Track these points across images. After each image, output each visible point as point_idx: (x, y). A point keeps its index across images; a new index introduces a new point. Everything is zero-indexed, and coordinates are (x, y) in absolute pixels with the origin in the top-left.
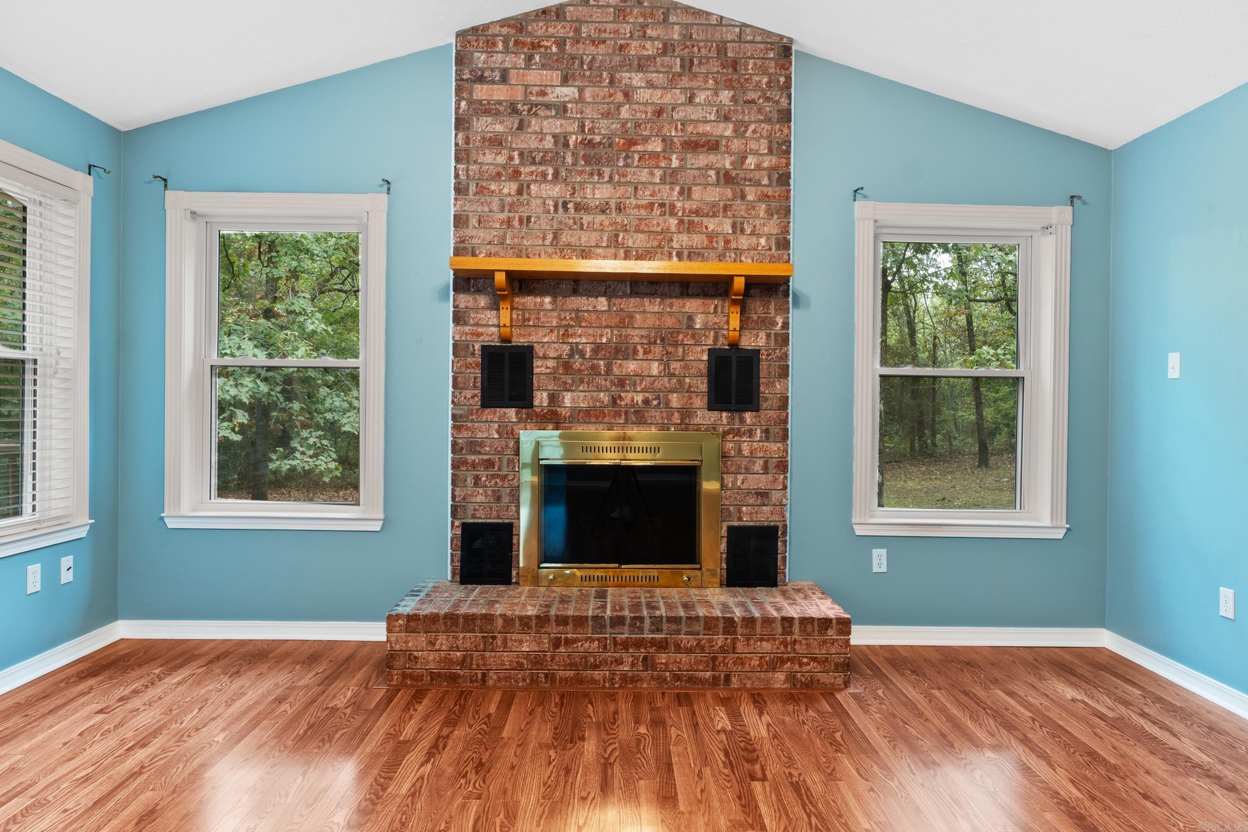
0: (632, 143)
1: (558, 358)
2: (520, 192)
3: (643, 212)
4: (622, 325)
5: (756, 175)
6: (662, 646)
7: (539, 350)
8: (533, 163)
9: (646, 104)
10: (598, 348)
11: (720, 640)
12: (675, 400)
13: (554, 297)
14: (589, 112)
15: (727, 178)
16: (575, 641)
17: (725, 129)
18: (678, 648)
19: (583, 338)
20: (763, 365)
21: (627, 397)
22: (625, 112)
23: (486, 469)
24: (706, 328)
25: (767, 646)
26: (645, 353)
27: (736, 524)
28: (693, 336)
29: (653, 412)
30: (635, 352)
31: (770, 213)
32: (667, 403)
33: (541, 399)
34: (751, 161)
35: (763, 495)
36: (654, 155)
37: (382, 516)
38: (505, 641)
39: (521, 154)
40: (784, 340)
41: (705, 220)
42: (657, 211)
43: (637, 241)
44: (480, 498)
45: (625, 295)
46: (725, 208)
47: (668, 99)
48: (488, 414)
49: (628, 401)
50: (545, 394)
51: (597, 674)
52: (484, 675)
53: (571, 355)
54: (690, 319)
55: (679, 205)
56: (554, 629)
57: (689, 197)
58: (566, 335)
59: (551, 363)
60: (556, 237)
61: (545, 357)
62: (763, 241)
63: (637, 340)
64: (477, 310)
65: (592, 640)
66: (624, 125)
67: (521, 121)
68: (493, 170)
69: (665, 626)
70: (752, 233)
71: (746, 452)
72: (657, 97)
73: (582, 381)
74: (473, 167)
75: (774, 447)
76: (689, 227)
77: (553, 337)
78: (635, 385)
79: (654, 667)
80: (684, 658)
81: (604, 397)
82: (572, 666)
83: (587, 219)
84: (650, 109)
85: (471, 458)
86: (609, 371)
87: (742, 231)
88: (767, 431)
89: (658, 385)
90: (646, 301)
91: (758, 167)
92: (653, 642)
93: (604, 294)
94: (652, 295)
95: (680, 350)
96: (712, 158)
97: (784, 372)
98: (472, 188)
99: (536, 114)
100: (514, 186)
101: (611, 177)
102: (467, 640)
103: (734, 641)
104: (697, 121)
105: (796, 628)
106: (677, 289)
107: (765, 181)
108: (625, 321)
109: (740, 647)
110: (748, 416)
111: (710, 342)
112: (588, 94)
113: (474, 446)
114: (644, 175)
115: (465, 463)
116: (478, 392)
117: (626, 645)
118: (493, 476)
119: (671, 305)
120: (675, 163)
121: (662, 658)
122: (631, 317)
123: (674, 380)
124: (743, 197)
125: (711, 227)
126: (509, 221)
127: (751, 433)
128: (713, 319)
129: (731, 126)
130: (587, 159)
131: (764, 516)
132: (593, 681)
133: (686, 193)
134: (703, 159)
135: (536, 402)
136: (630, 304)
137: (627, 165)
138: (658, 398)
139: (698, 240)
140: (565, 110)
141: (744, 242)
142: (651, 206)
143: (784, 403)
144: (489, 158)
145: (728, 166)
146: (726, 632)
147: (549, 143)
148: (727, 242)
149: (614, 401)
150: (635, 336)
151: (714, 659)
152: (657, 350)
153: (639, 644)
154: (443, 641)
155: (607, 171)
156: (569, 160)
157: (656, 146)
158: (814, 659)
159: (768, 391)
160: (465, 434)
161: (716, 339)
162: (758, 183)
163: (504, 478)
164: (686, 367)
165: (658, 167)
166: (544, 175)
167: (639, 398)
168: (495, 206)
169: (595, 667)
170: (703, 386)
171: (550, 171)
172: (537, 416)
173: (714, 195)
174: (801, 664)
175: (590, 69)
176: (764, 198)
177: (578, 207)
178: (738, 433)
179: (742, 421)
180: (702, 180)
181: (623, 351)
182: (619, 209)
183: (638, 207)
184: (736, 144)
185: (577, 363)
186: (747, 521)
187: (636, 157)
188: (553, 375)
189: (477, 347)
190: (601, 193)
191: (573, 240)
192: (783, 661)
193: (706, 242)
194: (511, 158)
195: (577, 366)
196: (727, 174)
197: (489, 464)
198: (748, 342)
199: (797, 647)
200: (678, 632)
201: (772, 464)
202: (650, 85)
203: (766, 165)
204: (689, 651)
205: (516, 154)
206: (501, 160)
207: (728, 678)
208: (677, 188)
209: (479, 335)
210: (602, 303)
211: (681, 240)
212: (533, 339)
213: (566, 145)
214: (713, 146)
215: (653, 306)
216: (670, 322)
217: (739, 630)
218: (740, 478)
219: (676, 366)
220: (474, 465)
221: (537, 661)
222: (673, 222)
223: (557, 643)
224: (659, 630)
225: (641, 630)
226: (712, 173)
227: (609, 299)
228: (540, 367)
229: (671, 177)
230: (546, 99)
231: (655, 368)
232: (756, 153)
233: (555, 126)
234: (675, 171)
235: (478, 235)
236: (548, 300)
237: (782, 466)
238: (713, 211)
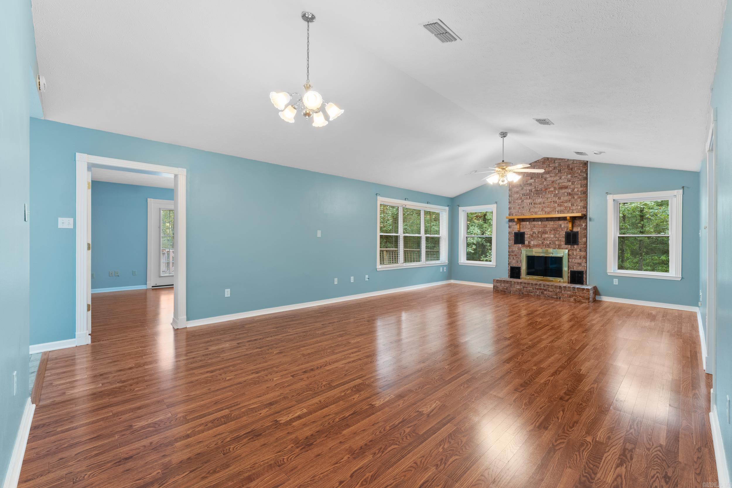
0: (547, 189)
1: (530, 234)
2: (522, 202)
3: (549, 203)
4: (544, 227)
5: (578, 193)
6: (545, 290)
7: (526, 232)
8: (525, 196)
9: (550, 181)
10: (539, 232)
11: (558, 290)
12: (557, 243)
13: (529, 222)
14: (537, 184)
15: (569, 194)
16: (528, 287)
17: (569, 183)
18: (549, 291)
19: (535, 230)
20: (579, 235)
21: (546, 242)
22: (545, 183)
23: (515, 256)
24: (564, 227)
25: (569, 293)
26: (550, 233)
27: (572, 270)
28: (561, 229)
29: (552, 245)
30: (547, 233)
31: (581, 201)
32: (555, 243)
33: (526, 242)
34: (576, 190)
35: (580, 264)
36: (552, 191)
37: (495, 264)
38: (514, 286)
39: (522, 194)
40: (586, 229)
41: (564, 204)
42: (552, 203)
43: (547, 210)
44: (514, 262)
45: (545, 221)
46: (569, 201)
47: (555, 179)
48: (515, 245)
49: (546, 243)
50: (527, 242)
51: (532, 294)
52: (510, 292)
53: (533, 234)
54: (561, 225)
55: (558, 201)
56: (523, 285)
57: (560, 199)
58: (532, 229)
59: (528, 235)
60: (530, 210)
61: (527, 234)
62: (579, 207)
63: (548, 230)
64: (513, 225)
65: (531, 287)
66: (545, 186)
67: (522, 188)
68: (516, 198)
69: (546, 286)
70: (576, 206)
71: (575, 254)
72: (552, 179)
73: (535, 239)
74: (512, 198)
75: (583, 254)
76: (559, 205)
77: (529, 230)
78: (547, 239)
79: (544, 294)
80: (550, 293)
81: (540, 242)
82: (527, 292)
83: (536, 206)
84: (551, 182)
85: (512, 254)
86: (541, 237)
87: (574, 205)
88: (580, 250)
89: (553, 239)
90: (550, 222)
91: (578, 191)
92: (543, 289)
93: (540, 221)
94: (551, 221)
95: (558, 232)
96: (566, 190)
97: (586, 236)
98: (512, 202)
99: (525, 186)
100: (521, 201)
101: (542, 197)
102: (507, 285)
103: (561, 291)
104: (562, 183)
105: (576, 290)
106: (557, 219)
107: (580, 194)
108: (545, 226)
109: (563, 292)
110: (575, 246)
111: (566, 230)
112: (536, 181)
113: (513, 252)
114: (549, 196)
115: (511, 255)
116: (513, 241)
117: (538, 289)
118: (517, 258)
119: (556, 223)
120: (557, 192)
121: (545, 292)
122: (546, 225)
123: (557, 238)
124: (574, 198)
125: (566, 205)
126: (520, 208)
127: (576, 250)
128: (566, 225)
129: (571, 183)
130: (536, 194)
131: (580, 269)
132: (531, 295)
133: (559, 198)
134: (563, 191)
135: (525, 243)
136: (546, 223)
137: (545, 194)
138: (553, 242)
139: (562, 208)
140: (531, 184)
141: (574, 208)
142: (551, 202)
143: (586, 243)
144: (516, 196)
145: (570, 191)
146: (559, 289)
147: (528, 191)
148: (570, 208)
149: (543, 243)
150: (547, 229)
151: (557, 294)
152: (553, 232)
153: (540, 289)
154: (503, 285)
155: (541, 196)
156: (532, 194)
157: (552, 189)
158: (581, 296)
159: (581, 240)
160: (511, 249)
161: (567, 229)
162: (578, 194)
163: (519, 258)
164: (560, 236)
165: (553, 194)
166: (527, 198)
167: (548, 242)
168: (517, 205)
169: (531, 292)
170: (564, 239)
171: (528, 197)
172: (526, 246)
173: (566, 198)
174: (577, 297)
175: (537, 175)
176: (580, 197)
177: (534, 204)
178: (573, 250)
179: (574, 247)
180: (563, 195)
181: (545, 232)
182: (544, 203)
183: (548, 202)
184: (572, 187)
185: (534, 235)
186: (575, 269)
187: (547, 192)
188: (529, 238)
189: (513, 232)
190: (539, 200)
191: (533, 210)
192: (573, 296)
193: (564, 208)
194: (520, 195)
195: (534, 236)
196: (570, 193)
197: (516, 255)
198: (575, 230)
199: (576, 293)
200: (549, 288)
201: (582, 257)
202: (551, 176)
203: (580, 190)
204: (551, 292)
205: (521, 194)
206: (518, 196)
207: (560, 298)
208: (557, 198)
209: (514, 230)
210: (540, 223)
211: (558, 209)
212: (525, 231)
213: (532, 191)
214: (566, 187)
215: (552, 223)
216: (556, 226)
217: (563, 289)
218: (573, 260)
219: (557, 235)
220: (513, 255)
221: (520, 290)
222: (556, 205)
223: (524, 287)
224: (545, 287)
225: (541, 287)
226: (566, 193)
227: (541, 222)
228: (526, 236)
229: (556, 195)
230: (527, 183)
231: (552, 236)
232: (577, 188)
233: (530, 188)
234: (557, 194)
235: (513, 211)
236: (528, 223)
237: (585, 258)
238: (566, 202)
